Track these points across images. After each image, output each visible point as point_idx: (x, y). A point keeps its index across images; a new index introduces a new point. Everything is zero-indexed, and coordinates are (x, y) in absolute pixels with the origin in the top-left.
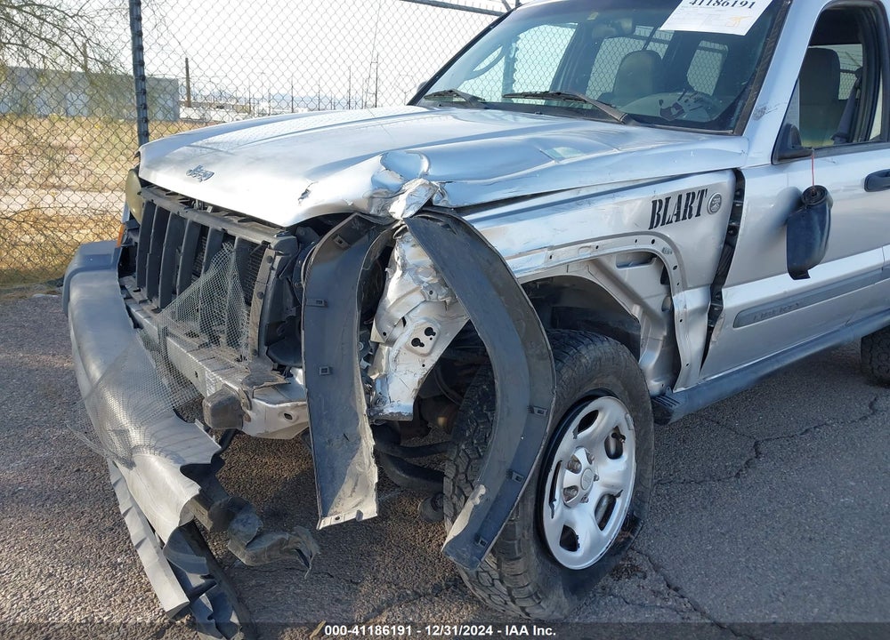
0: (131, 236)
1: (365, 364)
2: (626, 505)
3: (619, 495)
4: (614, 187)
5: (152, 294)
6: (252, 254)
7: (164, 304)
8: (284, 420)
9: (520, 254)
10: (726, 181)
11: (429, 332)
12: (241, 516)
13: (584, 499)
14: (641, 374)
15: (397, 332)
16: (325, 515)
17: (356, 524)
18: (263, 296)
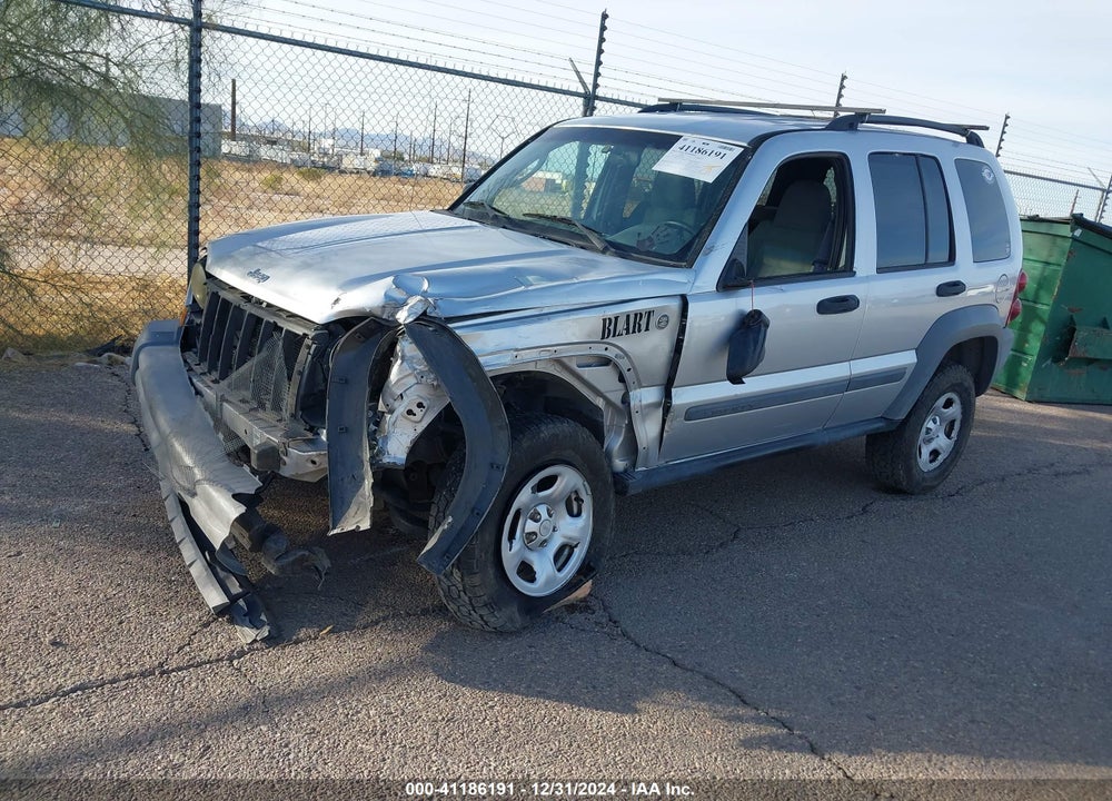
0: (193, 317)
1: (373, 427)
2: (582, 556)
3: (576, 546)
4: (566, 308)
5: (212, 368)
6: (294, 342)
7: (224, 376)
8: (311, 465)
9: (492, 353)
10: (675, 305)
11: (420, 405)
12: (273, 537)
13: (544, 543)
14: (608, 455)
15: (396, 404)
16: (334, 528)
17: (355, 533)
18: (301, 373)
